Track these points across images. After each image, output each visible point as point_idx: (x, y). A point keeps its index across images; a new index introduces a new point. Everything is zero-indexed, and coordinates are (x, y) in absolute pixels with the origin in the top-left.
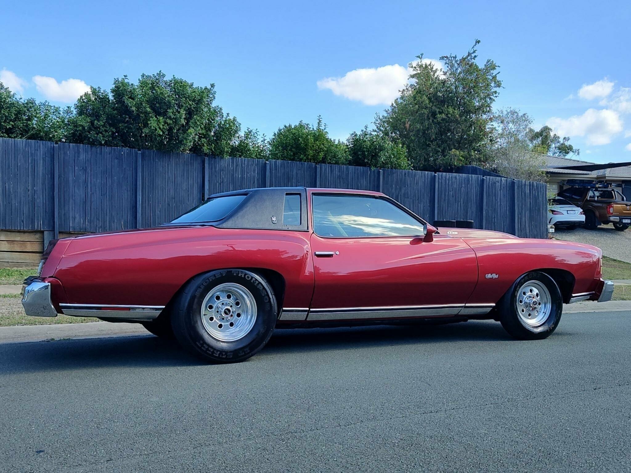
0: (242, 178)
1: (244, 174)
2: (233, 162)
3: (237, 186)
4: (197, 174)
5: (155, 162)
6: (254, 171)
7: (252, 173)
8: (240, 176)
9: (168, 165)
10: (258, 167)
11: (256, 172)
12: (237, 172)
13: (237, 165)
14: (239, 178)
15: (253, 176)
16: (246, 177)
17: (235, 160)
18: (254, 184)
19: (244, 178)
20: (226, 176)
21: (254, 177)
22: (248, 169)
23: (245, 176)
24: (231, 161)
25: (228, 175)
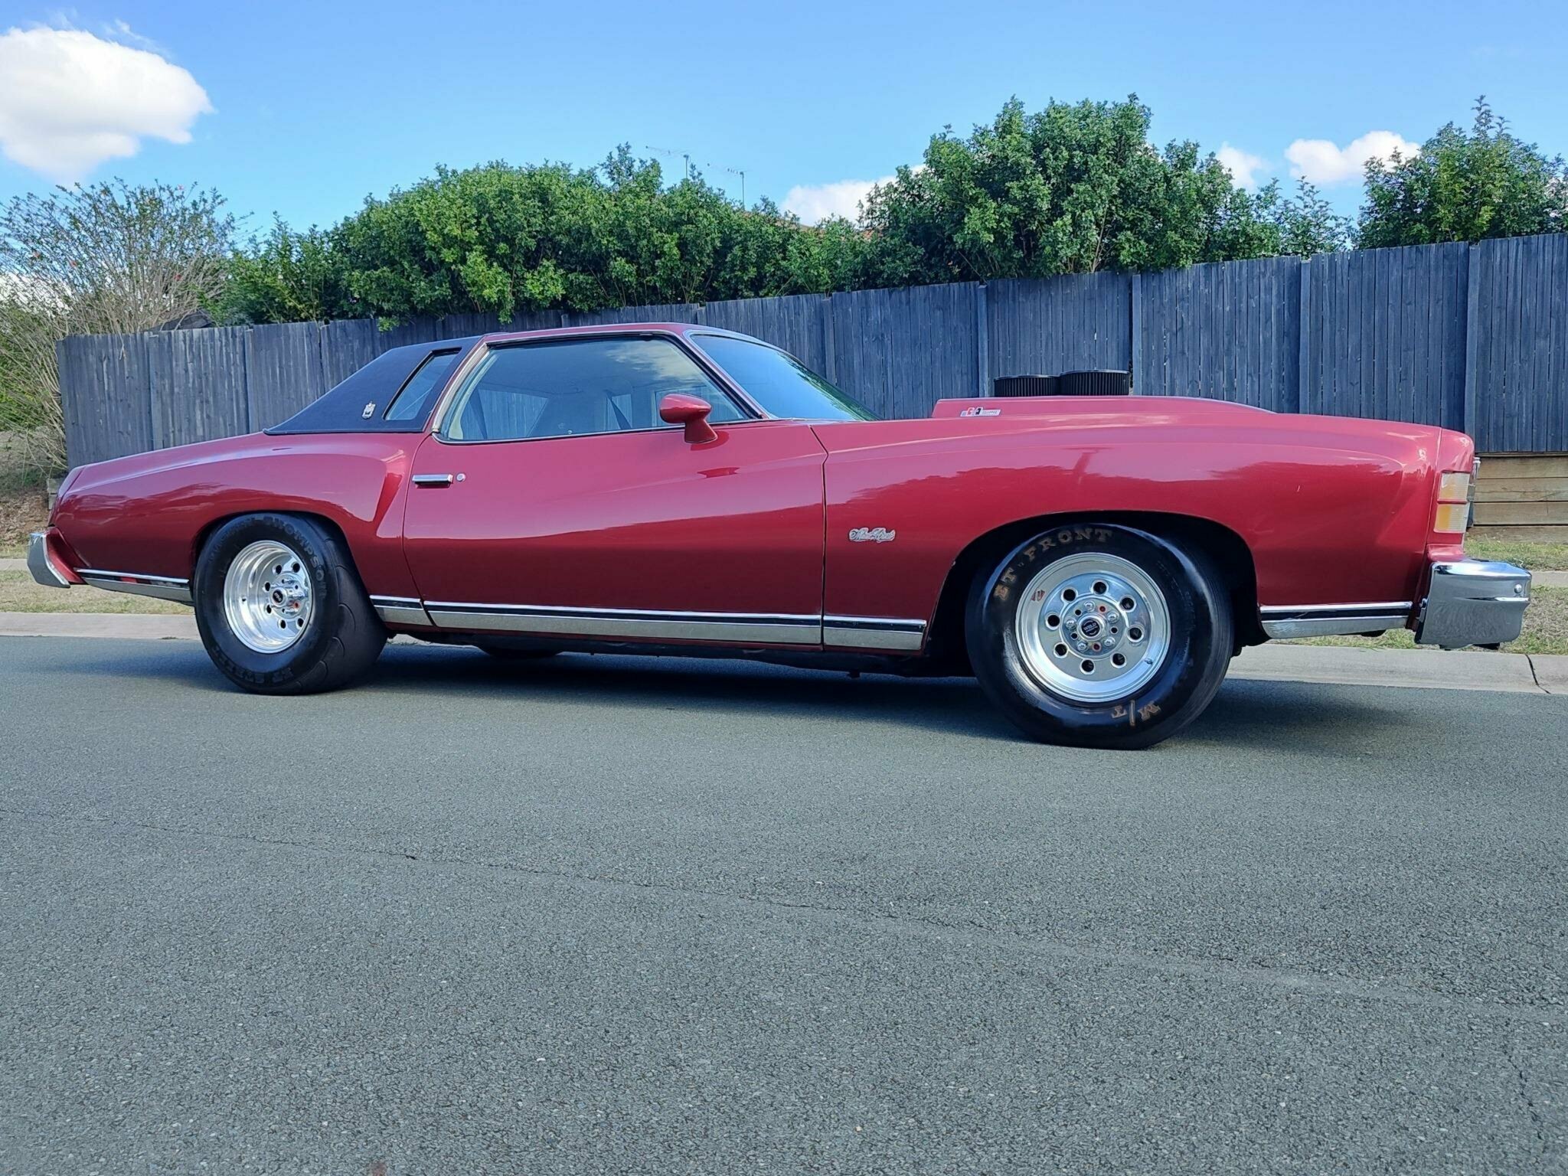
0: (1236, 312)
1: (1240, 302)
2: (1208, 277)
3: (1221, 333)
4: (1115, 318)
5: (1017, 304)
6: (1268, 290)
7: (1262, 294)
8: (1227, 309)
9: (1047, 305)
10: (1281, 280)
11: (1274, 292)
12: (1221, 295)
13: (1220, 283)
14: (1226, 314)
15: (1265, 304)
16: (1244, 310)
17: (1214, 269)
18: (1269, 323)
19: (1240, 311)
20: (1191, 313)
21: (1268, 306)
22: (1250, 286)
23: (1244, 305)
24: (1202, 274)
25: (1197, 309)
